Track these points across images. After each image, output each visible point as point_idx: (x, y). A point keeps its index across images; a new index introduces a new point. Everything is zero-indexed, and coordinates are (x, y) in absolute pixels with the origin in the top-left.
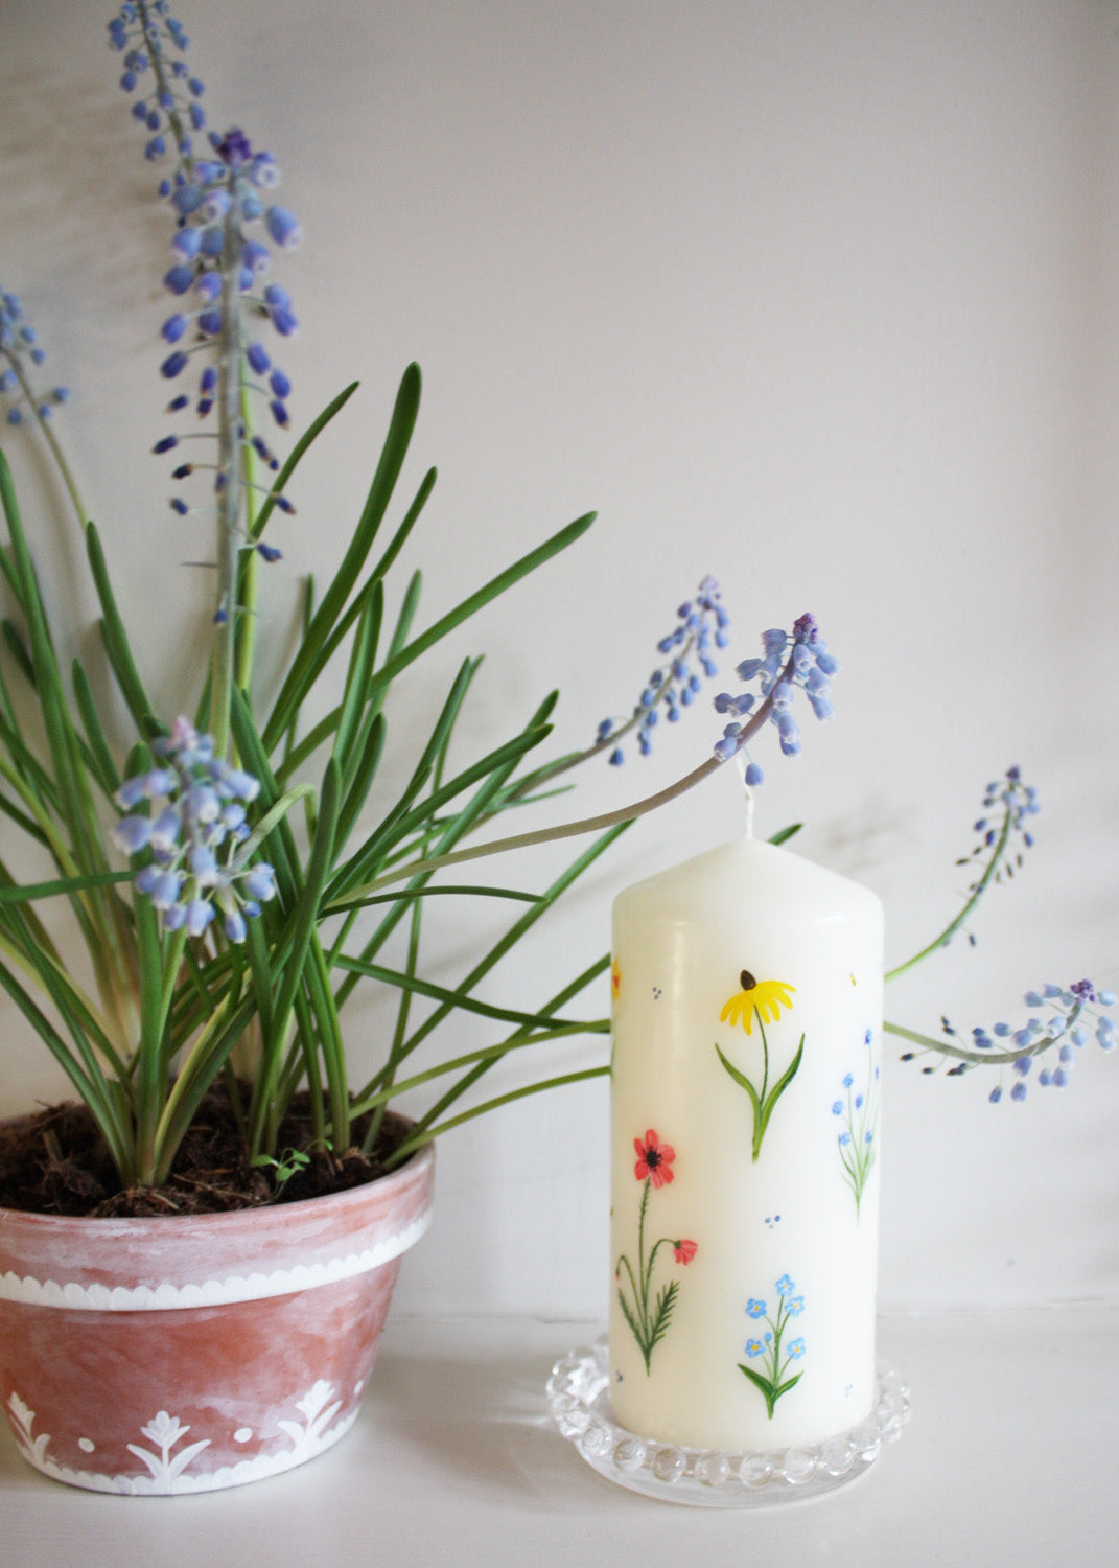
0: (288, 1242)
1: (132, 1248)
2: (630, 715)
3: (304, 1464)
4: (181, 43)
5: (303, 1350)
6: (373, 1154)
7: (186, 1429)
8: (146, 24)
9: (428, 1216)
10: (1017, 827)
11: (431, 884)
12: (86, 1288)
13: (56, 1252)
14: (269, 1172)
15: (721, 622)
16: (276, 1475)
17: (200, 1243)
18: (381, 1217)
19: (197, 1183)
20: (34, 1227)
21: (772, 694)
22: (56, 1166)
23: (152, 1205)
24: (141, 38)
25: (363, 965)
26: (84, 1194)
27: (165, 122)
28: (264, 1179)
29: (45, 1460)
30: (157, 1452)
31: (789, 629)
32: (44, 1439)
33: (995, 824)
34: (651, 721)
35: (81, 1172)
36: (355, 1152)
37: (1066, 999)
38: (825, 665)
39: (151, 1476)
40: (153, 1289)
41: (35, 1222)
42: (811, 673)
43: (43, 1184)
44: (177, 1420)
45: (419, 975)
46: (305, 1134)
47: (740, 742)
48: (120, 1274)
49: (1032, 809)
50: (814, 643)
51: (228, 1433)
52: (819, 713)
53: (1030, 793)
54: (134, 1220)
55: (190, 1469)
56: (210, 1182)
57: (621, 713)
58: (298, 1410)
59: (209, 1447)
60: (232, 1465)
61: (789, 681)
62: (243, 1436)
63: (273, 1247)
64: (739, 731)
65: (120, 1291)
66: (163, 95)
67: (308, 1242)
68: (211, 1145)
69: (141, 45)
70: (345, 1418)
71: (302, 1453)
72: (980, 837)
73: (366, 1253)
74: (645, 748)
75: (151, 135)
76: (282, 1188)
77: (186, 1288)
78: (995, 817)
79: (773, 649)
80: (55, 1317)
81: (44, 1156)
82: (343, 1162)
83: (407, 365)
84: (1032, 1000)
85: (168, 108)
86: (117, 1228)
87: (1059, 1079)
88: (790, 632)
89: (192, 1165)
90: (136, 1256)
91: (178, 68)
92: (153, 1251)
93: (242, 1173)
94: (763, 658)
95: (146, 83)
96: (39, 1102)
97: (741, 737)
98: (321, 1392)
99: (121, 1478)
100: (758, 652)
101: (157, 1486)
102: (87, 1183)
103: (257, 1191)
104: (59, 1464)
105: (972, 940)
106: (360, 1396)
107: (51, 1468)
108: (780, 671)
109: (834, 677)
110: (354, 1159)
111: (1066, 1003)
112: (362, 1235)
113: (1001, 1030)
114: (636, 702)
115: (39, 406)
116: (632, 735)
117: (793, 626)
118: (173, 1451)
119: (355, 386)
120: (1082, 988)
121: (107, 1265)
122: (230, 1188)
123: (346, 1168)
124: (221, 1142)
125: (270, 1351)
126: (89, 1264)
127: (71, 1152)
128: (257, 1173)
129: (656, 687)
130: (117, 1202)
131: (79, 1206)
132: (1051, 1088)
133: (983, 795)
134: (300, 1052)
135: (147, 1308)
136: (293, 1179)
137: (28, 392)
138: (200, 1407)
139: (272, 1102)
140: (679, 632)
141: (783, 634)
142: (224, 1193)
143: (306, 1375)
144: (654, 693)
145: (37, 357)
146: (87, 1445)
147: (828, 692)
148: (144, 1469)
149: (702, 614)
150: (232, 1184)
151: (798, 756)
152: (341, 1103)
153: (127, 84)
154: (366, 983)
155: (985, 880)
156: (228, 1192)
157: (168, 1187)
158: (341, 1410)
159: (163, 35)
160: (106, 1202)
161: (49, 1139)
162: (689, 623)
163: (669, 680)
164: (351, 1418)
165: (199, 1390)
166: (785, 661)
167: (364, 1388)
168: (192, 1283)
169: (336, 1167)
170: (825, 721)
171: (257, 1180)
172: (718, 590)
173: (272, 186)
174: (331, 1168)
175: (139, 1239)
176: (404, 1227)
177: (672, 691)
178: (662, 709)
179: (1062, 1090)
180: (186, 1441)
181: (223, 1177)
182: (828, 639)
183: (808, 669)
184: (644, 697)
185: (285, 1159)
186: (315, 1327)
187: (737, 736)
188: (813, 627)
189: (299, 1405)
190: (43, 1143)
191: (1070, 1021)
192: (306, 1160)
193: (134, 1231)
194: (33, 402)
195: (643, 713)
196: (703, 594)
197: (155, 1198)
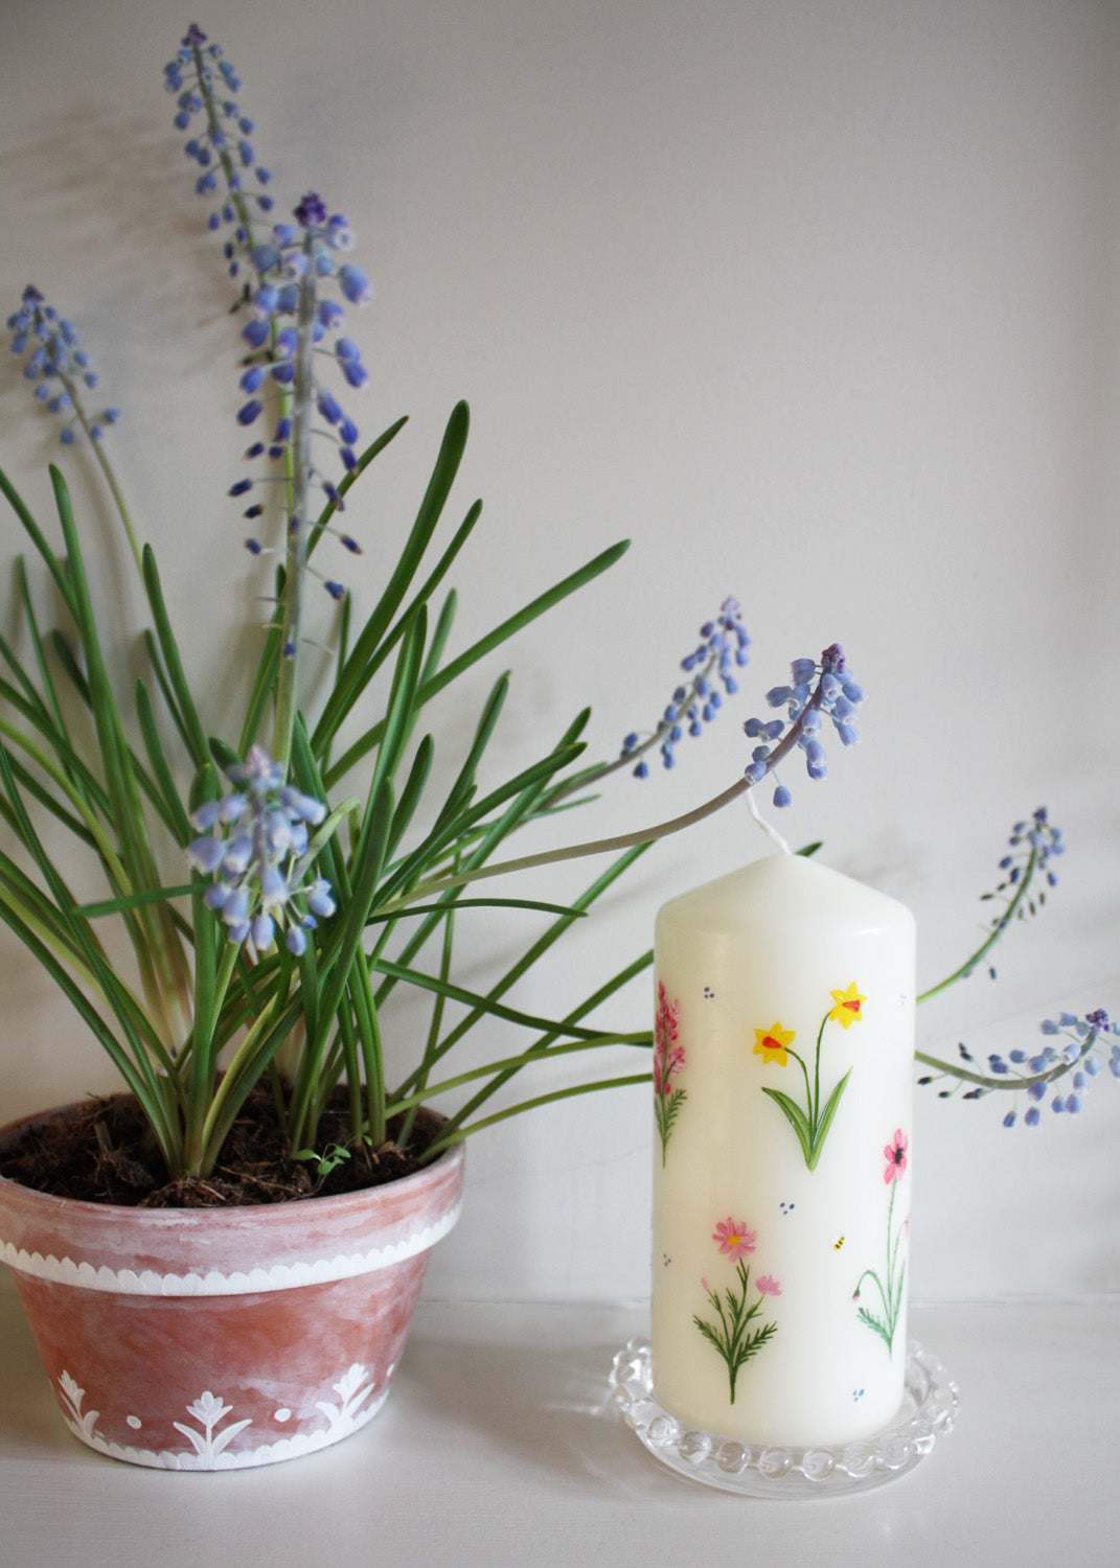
0: (332, 1233)
1: (183, 1238)
2: (654, 730)
3: (337, 1443)
4: (233, 85)
5: (341, 1335)
6: (408, 1148)
7: (230, 1408)
8: (200, 68)
9: (458, 1208)
10: (1042, 866)
11: (462, 897)
12: (138, 1275)
13: (111, 1239)
14: (311, 1165)
15: (742, 641)
16: (313, 1453)
17: (247, 1233)
18: (417, 1210)
19: (243, 1175)
20: (90, 1216)
21: (801, 721)
22: (108, 1156)
23: (201, 1196)
24: (195, 80)
25: (400, 970)
26: (135, 1185)
27: (215, 159)
28: (306, 1172)
29: (93, 1435)
30: (201, 1430)
31: (818, 660)
32: (93, 1415)
33: (1021, 862)
34: (675, 736)
35: (133, 1163)
36: (390, 1146)
37: (1081, 1029)
38: (851, 693)
39: (195, 1453)
40: (202, 1276)
41: (92, 1211)
42: (838, 701)
43: (96, 1174)
44: (220, 1400)
45: (452, 981)
46: (344, 1130)
47: (769, 765)
48: (173, 1261)
49: (1057, 850)
50: (840, 672)
51: (269, 1413)
52: (845, 739)
53: (1055, 834)
54: (185, 1210)
55: (232, 1447)
56: (255, 1175)
57: (646, 728)
58: (334, 1391)
59: (250, 1425)
60: (271, 1444)
61: (817, 708)
62: (282, 1415)
63: (315, 1237)
64: (768, 755)
65: (171, 1277)
66: (214, 133)
67: (349, 1233)
68: (254, 1139)
69: (194, 87)
70: (377, 1400)
71: (336, 1434)
72: (1005, 875)
73: (402, 1243)
74: (668, 762)
75: (202, 171)
76: (323, 1181)
77: (234, 1275)
78: (1021, 856)
79: (802, 678)
80: (108, 1301)
81: (95, 1146)
82: (379, 1156)
83: (456, 403)
84: (1048, 1028)
85: (220, 146)
86: (170, 1218)
87: (1072, 1106)
88: (818, 662)
89: (237, 1157)
90: (189, 1244)
91: (229, 108)
92: (203, 1241)
93: (284, 1166)
94: (792, 686)
95: (199, 122)
96: (90, 1094)
97: (769, 760)
98: (356, 1375)
99: (165, 1453)
100: (787, 680)
101: (201, 1462)
102: (138, 1174)
103: (299, 1184)
104: (107, 1440)
105: (993, 973)
106: (391, 1380)
107: (99, 1444)
108: (809, 698)
109: (860, 704)
110: (390, 1153)
111: (1081, 1032)
112: (399, 1226)
113: (1017, 1057)
114: (660, 717)
115: (90, 426)
116: (656, 748)
117: (821, 656)
118: (217, 1430)
119: (404, 420)
120: (1097, 1017)
121: (160, 1253)
122: (274, 1180)
123: (381, 1161)
124: (263, 1136)
125: (310, 1336)
126: (142, 1252)
127: (122, 1143)
128: (299, 1166)
129: (680, 703)
130: (168, 1192)
131: (131, 1196)
132: (1064, 1115)
133: (1010, 834)
134: (341, 1048)
135: (196, 1294)
136: (333, 1172)
137: (80, 413)
138: (242, 1387)
139: (314, 1097)
140: (702, 651)
141: (812, 663)
142: (268, 1185)
143: (343, 1359)
144: (677, 708)
145: (90, 380)
146: (134, 1422)
147: (854, 720)
148: (188, 1446)
149: (724, 633)
150: (275, 1176)
151: (824, 779)
152: (378, 1101)
153: (181, 123)
154: (402, 987)
155: (1008, 915)
156: (271, 1185)
157: (215, 1178)
158: (373, 1392)
159: (217, 78)
160: (157, 1192)
161: (100, 1130)
162: (712, 643)
163: (692, 696)
164: (382, 1400)
165: (243, 1372)
166: (813, 690)
167: (396, 1371)
168: (239, 1271)
169: (372, 1160)
170: (850, 747)
171: (299, 1173)
172: (740, 610)
173: (346, 249)
174: (369, 1162)
175: (189, 1229)
176: (438, 1219)
177: (695, 707)
178: (684, 724)
179: (1074, 1116)
180: (229, 1420)
181: (267, 1169)
182: (855, 669)
183: (836, 697)
184: (668, 713)
185: (327, 1155)
186: (353, 1313)
187: (764, 759)
188: (841, 657)
189: (336, 1387)
190: (94, 1134)
191: (1085, 1049)
192: (347, 1155)
193: (186, 1221)
194: (84, 423)
195: (667, 727)
196: (725, 614)
197: (203, 1189)
